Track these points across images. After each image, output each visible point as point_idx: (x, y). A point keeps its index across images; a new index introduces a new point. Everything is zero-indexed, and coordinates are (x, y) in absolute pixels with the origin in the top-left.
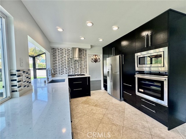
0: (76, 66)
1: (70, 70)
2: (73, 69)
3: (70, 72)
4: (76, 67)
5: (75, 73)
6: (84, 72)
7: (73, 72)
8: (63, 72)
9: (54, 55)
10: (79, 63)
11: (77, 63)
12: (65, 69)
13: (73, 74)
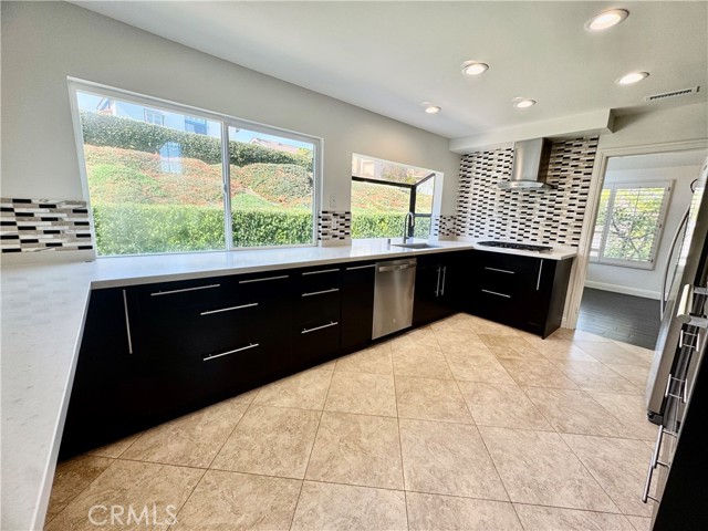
0: (529, 212)
1: (503, 227)
2: (515, 224)
3: (502, 233)
4: (528, 217)
5: (521, 238)
6: (561, 239)
7: (513, 235)
8: (481, 231)
9: (464, 176)
10: (544, 202)
11: (539, 200)
12: (488, 219)
13: (514, 241)
